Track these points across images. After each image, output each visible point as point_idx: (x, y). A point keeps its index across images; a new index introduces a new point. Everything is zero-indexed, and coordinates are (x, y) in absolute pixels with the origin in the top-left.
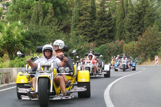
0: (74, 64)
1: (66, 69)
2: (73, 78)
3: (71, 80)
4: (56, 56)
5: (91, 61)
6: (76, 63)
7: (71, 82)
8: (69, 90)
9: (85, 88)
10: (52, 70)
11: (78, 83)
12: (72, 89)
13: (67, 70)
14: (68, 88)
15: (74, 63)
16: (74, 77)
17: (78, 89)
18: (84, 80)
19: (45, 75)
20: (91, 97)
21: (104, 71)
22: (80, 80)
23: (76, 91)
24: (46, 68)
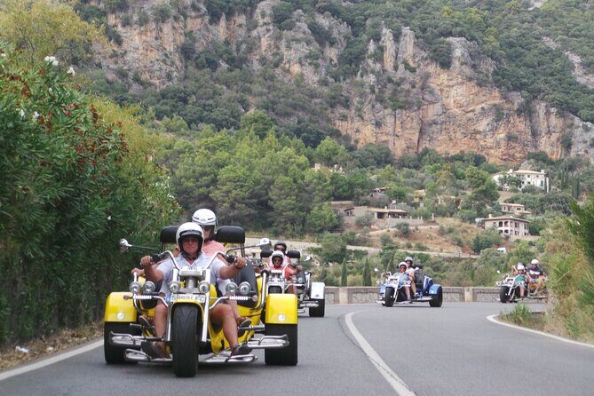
0: (259, 277)
1: (242, 287)
2: (254, 313)
3: (250, 317)
4: (216, 253)
5: (283, 272)
6: (265, 274)
7: (249, 323)
8: (245, 342)
9: (284, 339)
10: (206, 286)
11: (267, 325)
12: (250, 340)
13: (245, 288)
14: (243, 338)
15: (257, 275)
16: (258, 309)
17: (267, 341)
18: (281, 320)
19: (190, 297)
20: (298, 364)
21: (311, 300)
22: (271, 319)
23: (261, 346)
24: (191, 282)
